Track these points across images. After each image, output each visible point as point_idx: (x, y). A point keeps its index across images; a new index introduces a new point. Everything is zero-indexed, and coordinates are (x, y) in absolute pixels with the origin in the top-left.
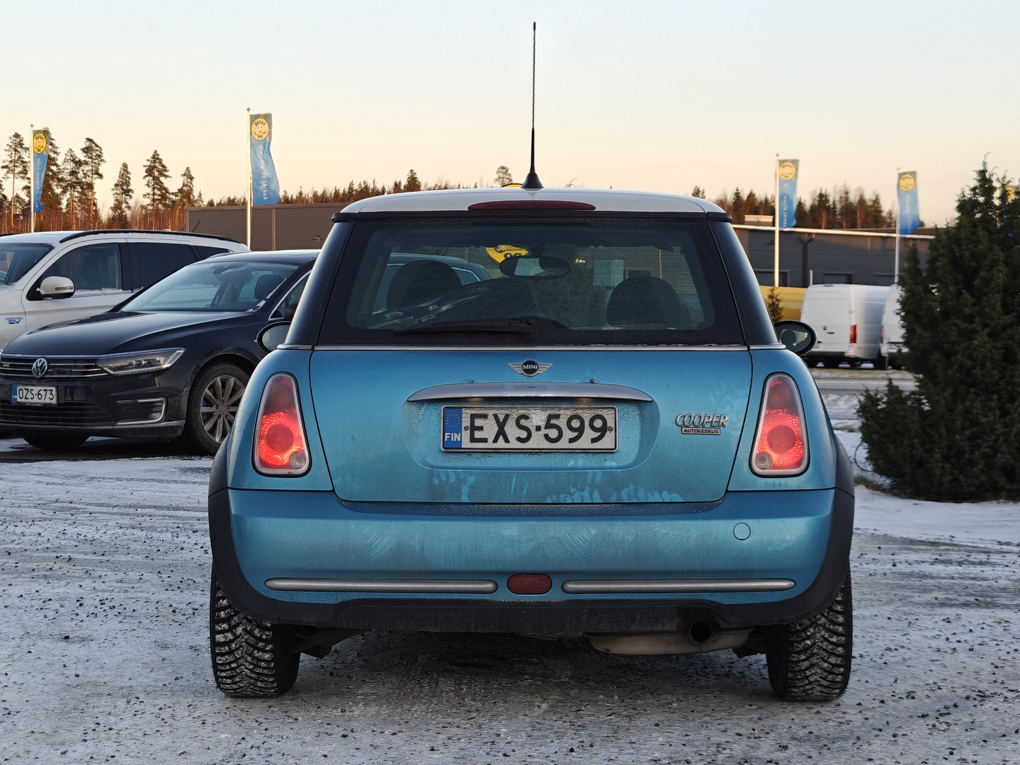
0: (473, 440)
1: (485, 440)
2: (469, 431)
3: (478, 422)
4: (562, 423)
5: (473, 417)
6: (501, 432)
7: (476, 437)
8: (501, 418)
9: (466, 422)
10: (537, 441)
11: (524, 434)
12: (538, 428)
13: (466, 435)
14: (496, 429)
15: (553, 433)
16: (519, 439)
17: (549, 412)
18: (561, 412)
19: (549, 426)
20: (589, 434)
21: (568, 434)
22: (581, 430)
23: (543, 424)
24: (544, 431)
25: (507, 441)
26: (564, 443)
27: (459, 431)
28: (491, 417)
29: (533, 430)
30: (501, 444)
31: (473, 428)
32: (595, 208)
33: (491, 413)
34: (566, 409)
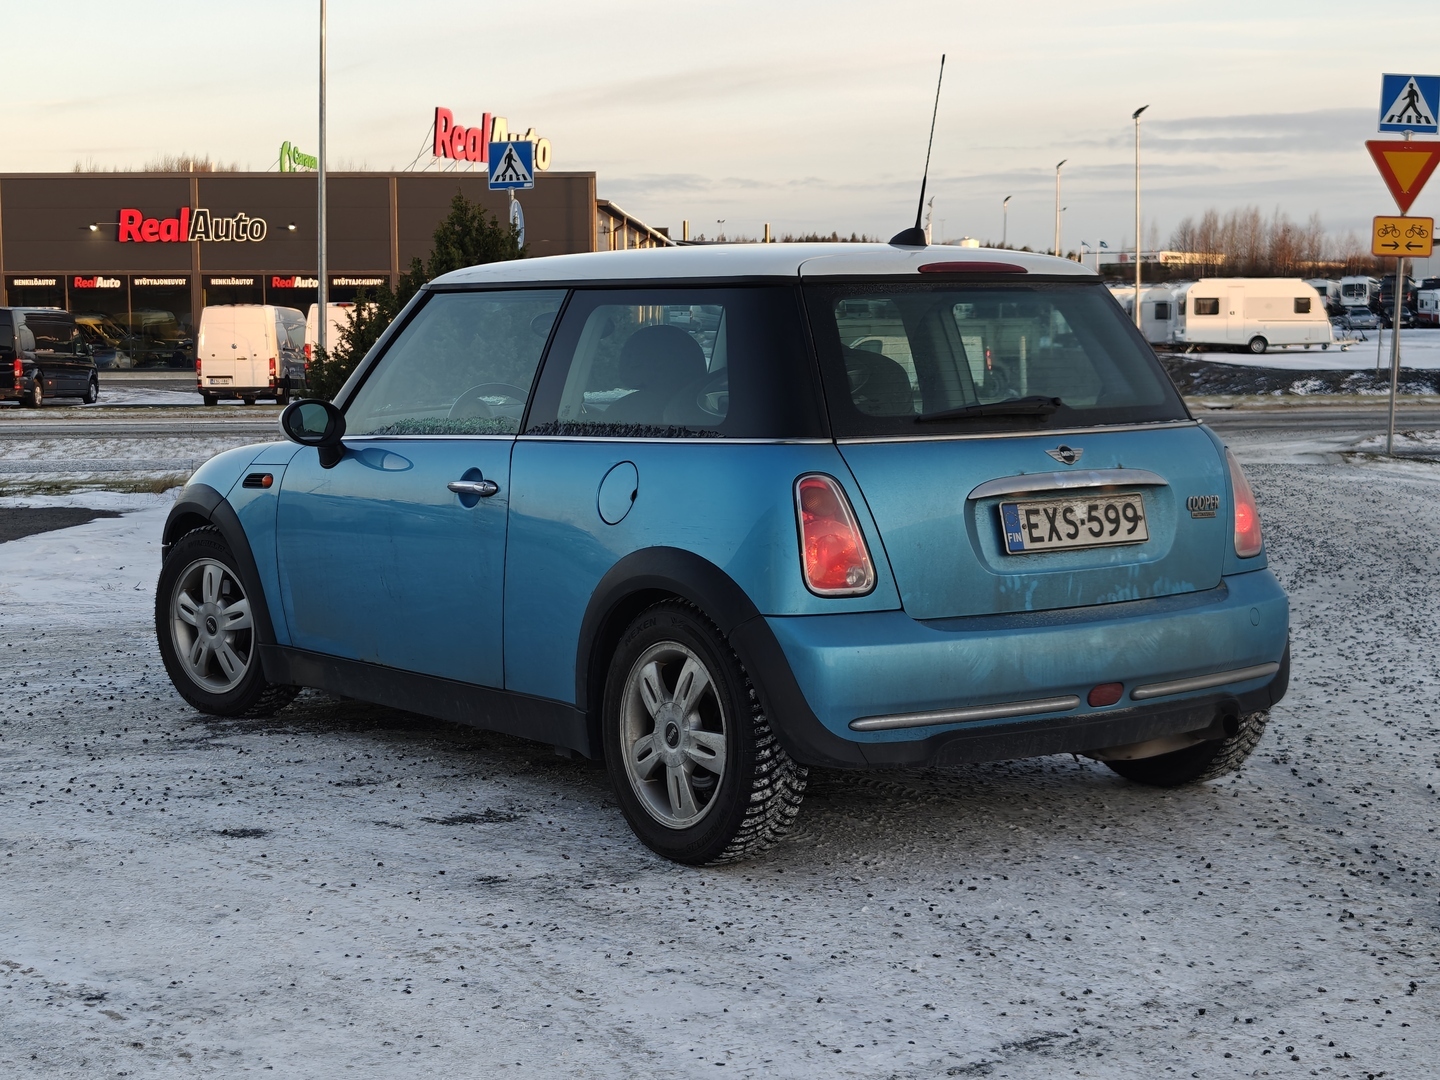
0: (1033, 540)
1: (1041, 539)
2: (1027, 530)
3: (1034, 519)
4: (1100, 514)
5: (1029, 513)
6: (1053, 530)
7: (1034, 535)
8: (1050, 512)
9: (1023, 521)
10: (1084, 538)
11: (1072, 531)
12: (1083, 522)
13: (1025, 533)
14: (1049, 526)
15: (1096, 527)
16: (1070, 536)
17: (1088, 503)
18: (1098, 502)
19: (1091, 519)
20: (1125, 525)
21: (1109, 527)
22: (1116, 521)
23: (1085, 516)
24: (1088, 525)
25: (1060, 539)
26: (1105, 538)
27: (1019, 531)
28: (1042, 513)
29: (1078, 523)
30: (1055, 543)
31: (1032, 526)
32: (1026, 271)
33: (1041, 507)
34: (1102, 498)
